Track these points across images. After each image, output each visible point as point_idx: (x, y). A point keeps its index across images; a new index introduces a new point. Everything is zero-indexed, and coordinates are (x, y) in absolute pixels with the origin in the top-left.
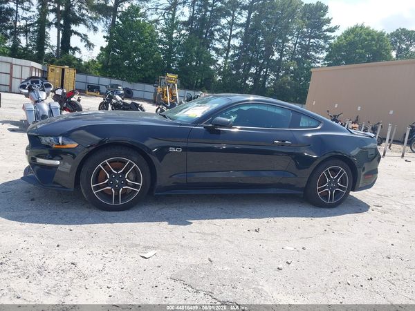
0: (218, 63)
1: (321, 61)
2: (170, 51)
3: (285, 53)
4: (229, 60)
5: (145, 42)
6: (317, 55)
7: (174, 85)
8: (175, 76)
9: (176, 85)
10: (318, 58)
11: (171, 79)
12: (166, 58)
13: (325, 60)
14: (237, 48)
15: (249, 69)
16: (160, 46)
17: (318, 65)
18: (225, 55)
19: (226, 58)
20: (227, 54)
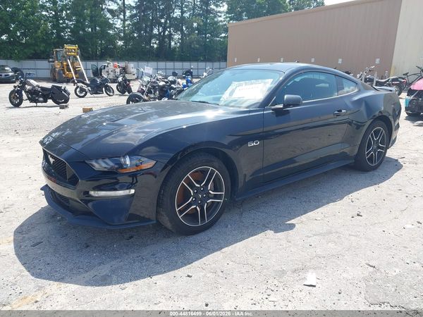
0: (117, 26)
1: (223, 14)
2: (56, 17)
3: (185, 9)
4: (127, 23)
5: (25, 9)
6: (219, 9)
7: (75, 57)
8: (75, 47)
9: (78, 57)
10: (219, 12)
11: (70, 51)
12: (54, 27)
13: (227, 13)
14: (134, 7)
15: (152, 30)
16: (44, 13)
17: (220, 19)
18: (122, 17)
19: (124, 20)
20: (124, 16)
